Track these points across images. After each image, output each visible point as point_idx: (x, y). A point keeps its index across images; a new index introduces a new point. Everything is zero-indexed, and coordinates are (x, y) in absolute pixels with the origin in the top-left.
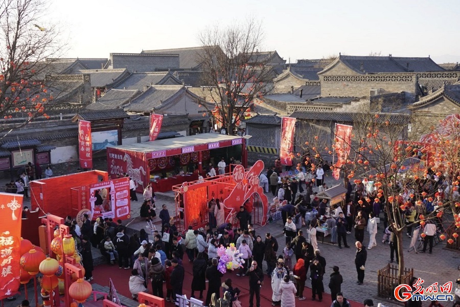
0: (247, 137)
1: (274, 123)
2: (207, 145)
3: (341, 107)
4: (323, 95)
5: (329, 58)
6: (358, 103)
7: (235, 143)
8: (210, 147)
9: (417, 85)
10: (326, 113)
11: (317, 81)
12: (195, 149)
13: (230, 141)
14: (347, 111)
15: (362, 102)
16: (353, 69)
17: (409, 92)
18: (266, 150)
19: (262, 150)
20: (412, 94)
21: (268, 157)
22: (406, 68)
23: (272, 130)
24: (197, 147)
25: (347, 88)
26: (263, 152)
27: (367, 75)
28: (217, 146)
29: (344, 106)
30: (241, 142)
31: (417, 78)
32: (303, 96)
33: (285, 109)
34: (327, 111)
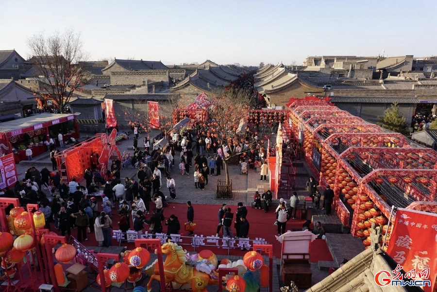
0: (77, 114)
1: (92, 103)
2: (51, 122)
3: (129, 91)
4: (113, 84)
5: (102, 61)
6: (140, 88)
7: (69, 119)
8: (53, 123)
9: (169, 77)
10: (121, 95)
11: (102, 75)
12: (43, 126)
13: (66, 118)
14: (134, 93)
15: (142, 88)
16: (125, 68)
17: (165, 81)
18: (88, 121)
19: (85, 122)
20: (167, 82)
21: (91, 126)
22: (152, 67)
23: (91, 108)
24: (45, 124)
25: (127, 80)
26: (86, 123)
27: (134, 71)
28: (58, 122)
29: (131, 90)
30: (73, 118)
31: (169, 73)
32: (98, 85)
33: (91, 94)
34: (121, 94)
